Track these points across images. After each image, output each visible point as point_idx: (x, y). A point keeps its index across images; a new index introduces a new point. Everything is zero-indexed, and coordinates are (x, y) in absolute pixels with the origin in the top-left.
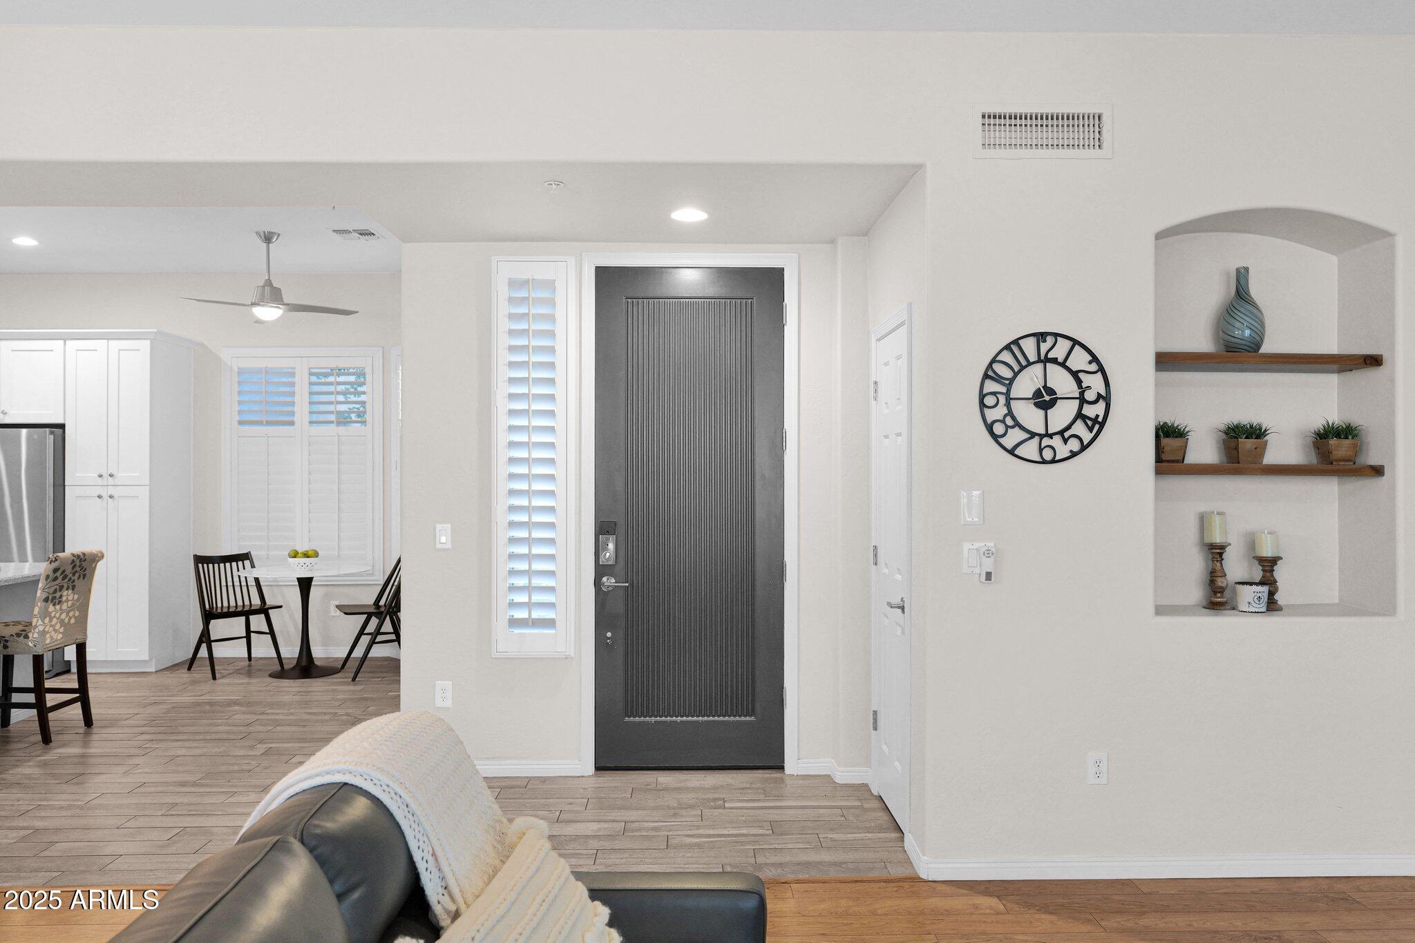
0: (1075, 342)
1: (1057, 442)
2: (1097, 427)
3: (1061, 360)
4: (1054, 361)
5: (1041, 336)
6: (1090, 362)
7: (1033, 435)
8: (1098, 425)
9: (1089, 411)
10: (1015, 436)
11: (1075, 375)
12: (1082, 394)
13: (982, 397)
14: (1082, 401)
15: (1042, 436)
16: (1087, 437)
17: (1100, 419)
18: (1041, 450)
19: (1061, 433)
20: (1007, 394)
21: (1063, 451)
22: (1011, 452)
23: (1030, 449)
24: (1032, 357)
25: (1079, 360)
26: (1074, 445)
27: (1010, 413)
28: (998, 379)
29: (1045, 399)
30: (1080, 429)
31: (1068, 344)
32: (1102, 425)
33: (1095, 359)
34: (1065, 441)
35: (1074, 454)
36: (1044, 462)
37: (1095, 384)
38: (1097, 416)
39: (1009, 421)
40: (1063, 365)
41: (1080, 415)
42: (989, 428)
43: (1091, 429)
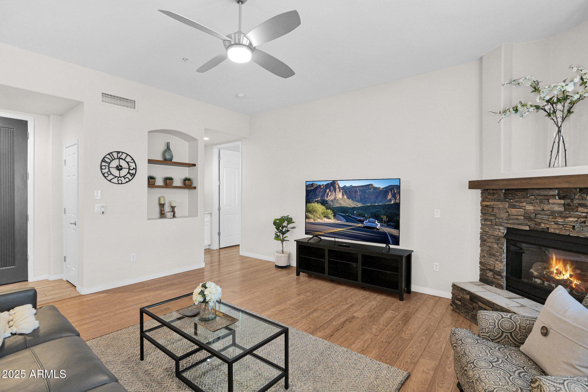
0: (128, 155)
1: (122, 179)
2: (133, 176)
3: (124, 159)
4: (122, 159)
5: (118, 152)
6: (131, 160)
7: (116, 177)
8: (133, 175)
9: (131, 172)
10: (110, 177)
11: (128, 163)
12: (129, 167)
13: (101, 166)
14: (129, 169)
15: (118, 177)
16: (131, 178)
17: (134, 174)
18: (118, 181)
19: (124, 177)
20: (109, 166)
21: (124, 181)
22: (110, 181)
23: (115, 180)
24: (116, 157)
25: (128, 159)
26: (127, 180)
27: (109, 171)
28: (106, 162)
29: (119, 168)
30: (128, 176)
31: (126, 155)
32: (134, 175)
33: (133, 159)
34: (125, 179)
35: (127, 182)
36: (119, 184)
37: (133, 165)
38: (133, 173)
39: (109, 173)
40: (124, 160)
41: (129, 173)
42: (103, 174)
43: (132, 176)
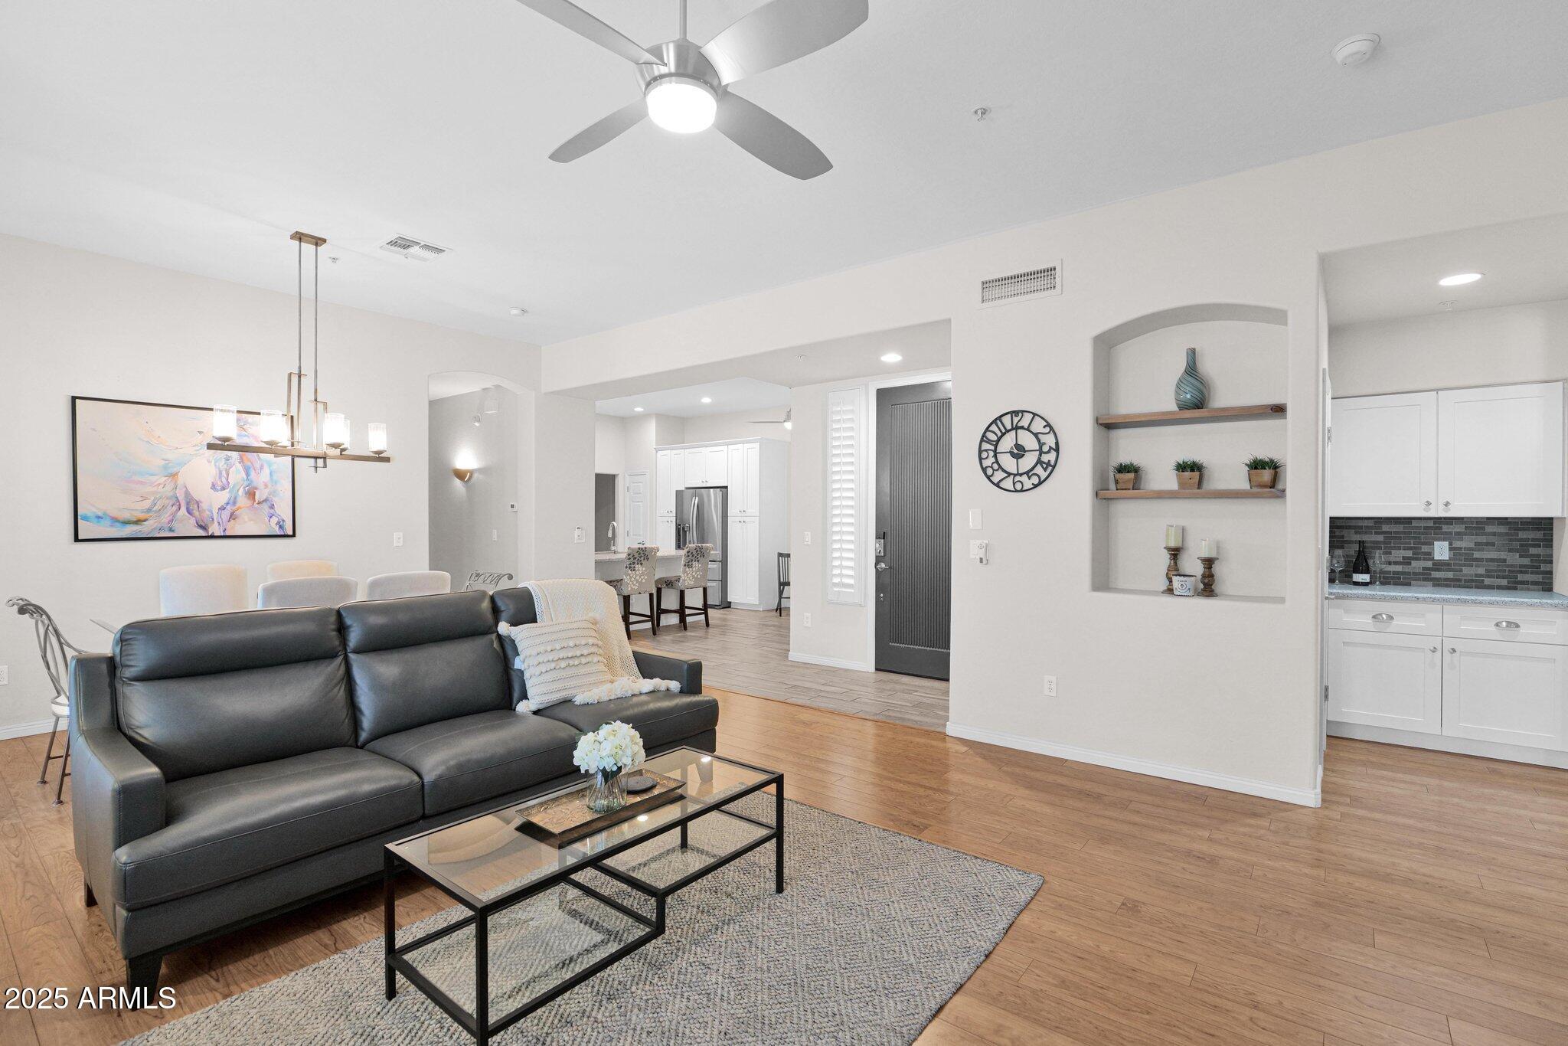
0: (1035, 415)
1: (1024, 478)
2: (1050, 469)
3: (1026, 426)
4: (1022, 428)
5: (1015, 413)
6: (1044, 427)
7: (1009, 474)
8: (1051, 467)
9: (1045, 458)
10: (999, 476)
11: (1036, 435)
12: (1041, 448)
13: (980, 452)
14: (1041, 453)
15: (1015, 475)
16: (1043, 475)
17: (1052, 463)
18: (1014, 484)
19: (1027, 473)
20: (995, 451)
21: (1028, 484)
22: (997, 485)
23: (1008, 484)
24: (1009, 427)
25: (1038, 426)
26: (1035, 480)
27: (997, 462)
28: (989, 442)
29: (1019, 452)
30: (1039, 470)
31: (1031, 415)
32: (1054, 467)
33: (1048, 425)
34: (1029, 478)
35: (1035, 486)
36: (1016, 491)
37: (1049, 440)
38: (1049, 461)
39: (996, 466)
40: (1028, 429)
41: (1039, 462)
42: (984, 470)
43: (1045, 470)
